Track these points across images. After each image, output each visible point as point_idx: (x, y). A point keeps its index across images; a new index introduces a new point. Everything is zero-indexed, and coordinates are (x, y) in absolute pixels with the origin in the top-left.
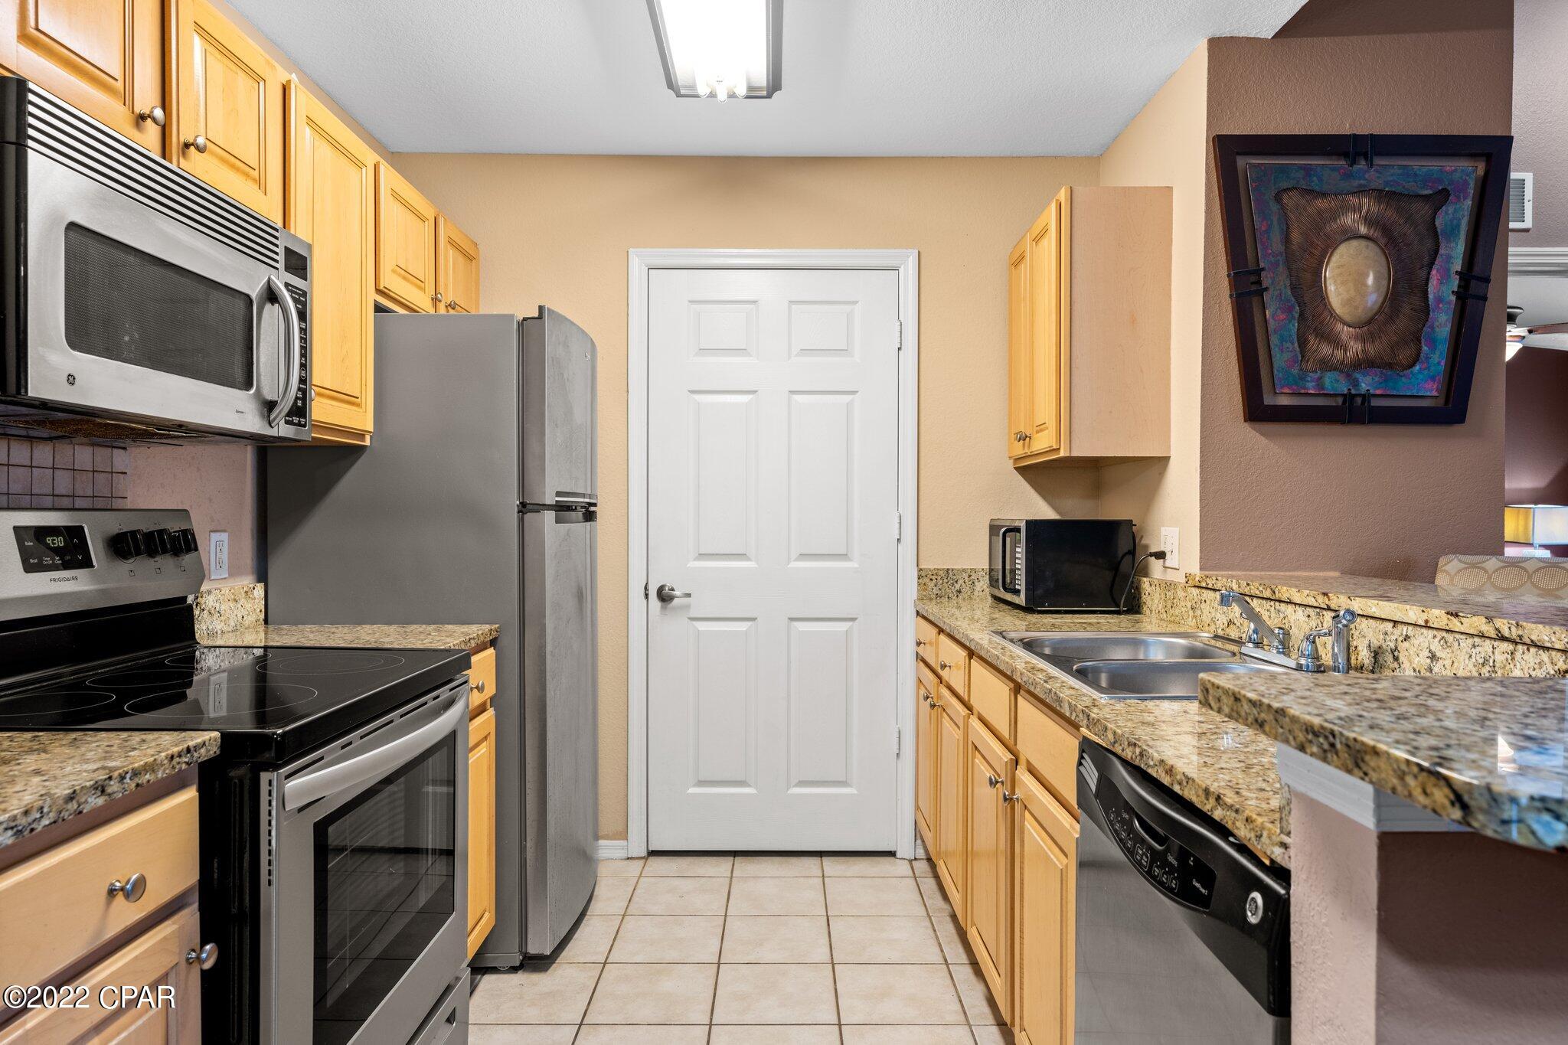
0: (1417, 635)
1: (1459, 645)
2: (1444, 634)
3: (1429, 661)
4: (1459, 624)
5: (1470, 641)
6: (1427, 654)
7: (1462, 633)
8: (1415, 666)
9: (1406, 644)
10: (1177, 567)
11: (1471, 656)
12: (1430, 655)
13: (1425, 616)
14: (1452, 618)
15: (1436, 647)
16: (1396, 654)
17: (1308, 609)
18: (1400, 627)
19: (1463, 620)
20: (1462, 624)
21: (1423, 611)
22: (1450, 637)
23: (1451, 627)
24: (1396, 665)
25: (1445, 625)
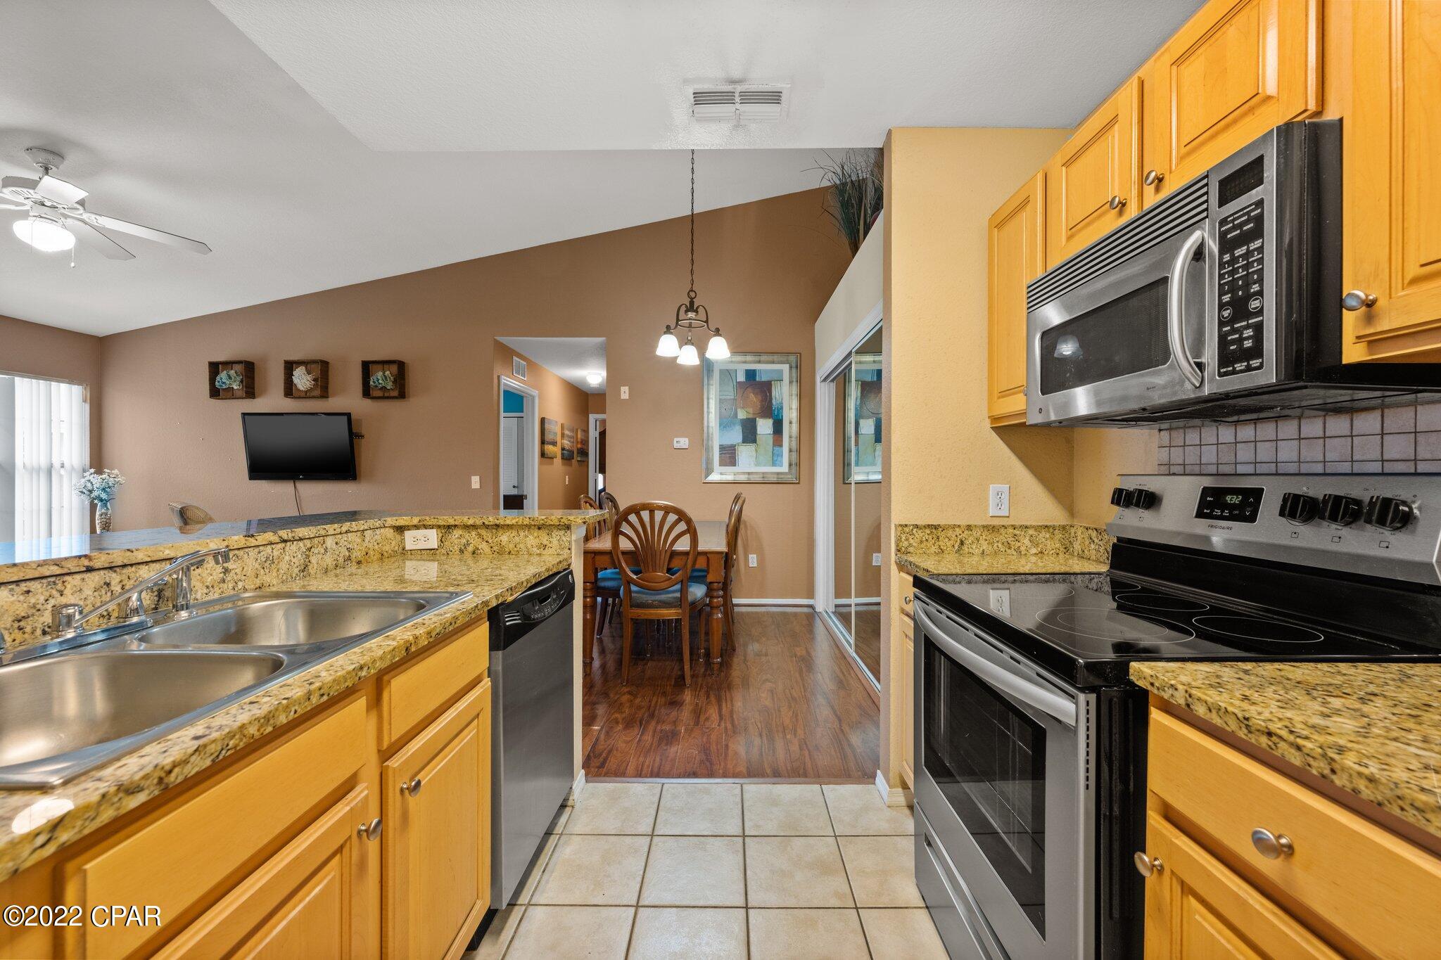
2: (236, 552)
3: (222, 575)
5: (257, 550)
7: (251, 547)
8: (208, 584)
12: (223, 570)
14: (249, 538)
17: (24, 584)
23: (249, 544)
25: (241, 545)
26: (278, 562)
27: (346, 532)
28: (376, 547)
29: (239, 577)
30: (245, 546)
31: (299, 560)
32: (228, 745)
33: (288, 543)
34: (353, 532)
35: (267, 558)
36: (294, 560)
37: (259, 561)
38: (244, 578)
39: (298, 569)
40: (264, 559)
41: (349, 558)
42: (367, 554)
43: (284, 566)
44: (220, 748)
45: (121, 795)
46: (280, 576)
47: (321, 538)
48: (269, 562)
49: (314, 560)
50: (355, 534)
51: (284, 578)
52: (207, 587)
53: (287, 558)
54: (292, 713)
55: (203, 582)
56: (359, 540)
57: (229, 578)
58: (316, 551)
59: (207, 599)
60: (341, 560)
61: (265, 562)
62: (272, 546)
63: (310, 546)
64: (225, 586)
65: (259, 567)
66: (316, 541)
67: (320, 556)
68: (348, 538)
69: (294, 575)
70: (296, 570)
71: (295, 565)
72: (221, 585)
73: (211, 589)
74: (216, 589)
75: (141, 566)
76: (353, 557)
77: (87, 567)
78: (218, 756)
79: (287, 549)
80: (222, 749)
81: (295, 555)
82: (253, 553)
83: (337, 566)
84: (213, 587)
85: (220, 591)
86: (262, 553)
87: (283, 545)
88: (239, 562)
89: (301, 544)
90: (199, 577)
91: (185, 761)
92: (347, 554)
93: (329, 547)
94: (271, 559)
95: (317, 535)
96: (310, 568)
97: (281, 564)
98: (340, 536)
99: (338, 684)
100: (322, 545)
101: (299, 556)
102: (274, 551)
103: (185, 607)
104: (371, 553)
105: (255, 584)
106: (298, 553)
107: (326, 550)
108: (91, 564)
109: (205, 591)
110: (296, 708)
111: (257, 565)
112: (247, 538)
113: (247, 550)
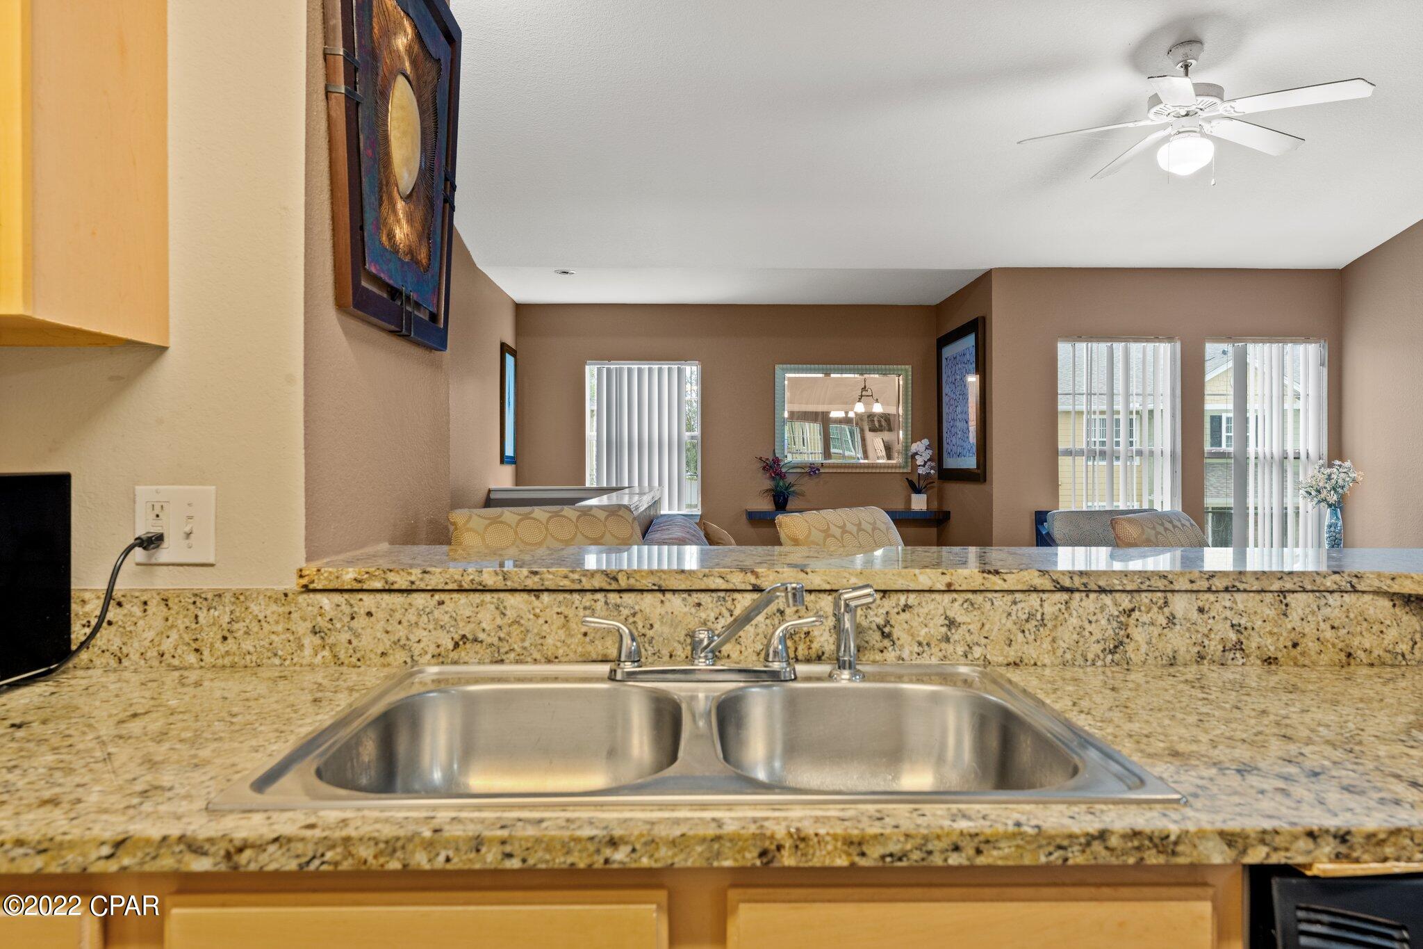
0: (924, 603)
1: (993, 604)
2: (970, 596)
3: (944, 629)
4: (1000, 582)
5: (1009, 598)
6: (942, 621)
7: (996, 591)
8: (921, 639)
9: (904, 616)
10: (211, 560)
11: (1009, 614)
12: (947, 622)
13: (947, 579)
14: (990, 576)
15: (957, 612)
16: (887, 630)
17: (695, 595)
18: (894, 597)
19: (1005, 577)
20: (1005, 580)
21: (943, 574)
22: (978, 598)
23: (988, 586)
24: (887, 643)
25: (976, 585)
26: (1055, 626)
27: (1226, 590)
28: (1329, 634)
29: (975, 638)
30: (982, 588)
31: (1103, 628)
32: (323, 855)
33: (1077, 596)
34: (1245, 591)
35: (1031, 616)
36: (1088, 628)
37: (1014, 617)
38: (984, 641)
39: (1100, 647)
40: (1025, 616)
41: (1239, 646)
42: (1295, 645)
43: (1066, 636)
44: (310, 854)
45: (182, 847)
46: (1059, 652)
47: (1159, 594)
48: (1034, 623)
49: (1139, 635)
50: (1258, 597)
51: (1068, 656)
52: (920, 644)
53: (1074, 621)
54: (442, 858)
55: (912, 635)
56: (1270, 613)
57: (956, 637)
58: (1145, 618)
59: (918, 662)
60: (1214, 647)
61: (1027, 621)
62: (1041, 595)
63: (1130, 606)
64: (950, 648)
65: (1014, 628)
66: (1145, 598)
67: (1156, 631)
68: (1235, 602)
69: (1090, 656)
70: (1097, 648)
71: (1094, 638)
72: (944, 645)
73: (926, 648)
74: (935, 650)
75: (822, 595)
76: (1252, 644)
77: (754, 585)
78: (308, 863)
79: (1074, 604)
80: (314, 857)
81: (1093, 619)
82: (1002, 602)
83: (1203, 658)
84: (928, 644)
85: (940, 654)
86: (1020, 606)
87: (1065, 596)
88: (975, 613)
89: (1107, 599)
90: (905, 626)
91: (261, 846)
92: (1233, 636)
93: (1179, 615)
94: (1039, 617)
95: (1144, 587)
96: (1130, 647)
97: (1060, 629)
98: (1212, 597)
99: (548, 849)
100: (1160, 608)
101: (1104, 622)
102: (1046, 605)
103: (847, 665)
104: (1311, 645)
105: (1006, 657)
106: (1099, 616)
107: (1171, 620)
108: (758, 582)
109: (916, 649)
110: (451, 853)
111: (1009, 624)
112: (985, 575)
113: (989, 595)
